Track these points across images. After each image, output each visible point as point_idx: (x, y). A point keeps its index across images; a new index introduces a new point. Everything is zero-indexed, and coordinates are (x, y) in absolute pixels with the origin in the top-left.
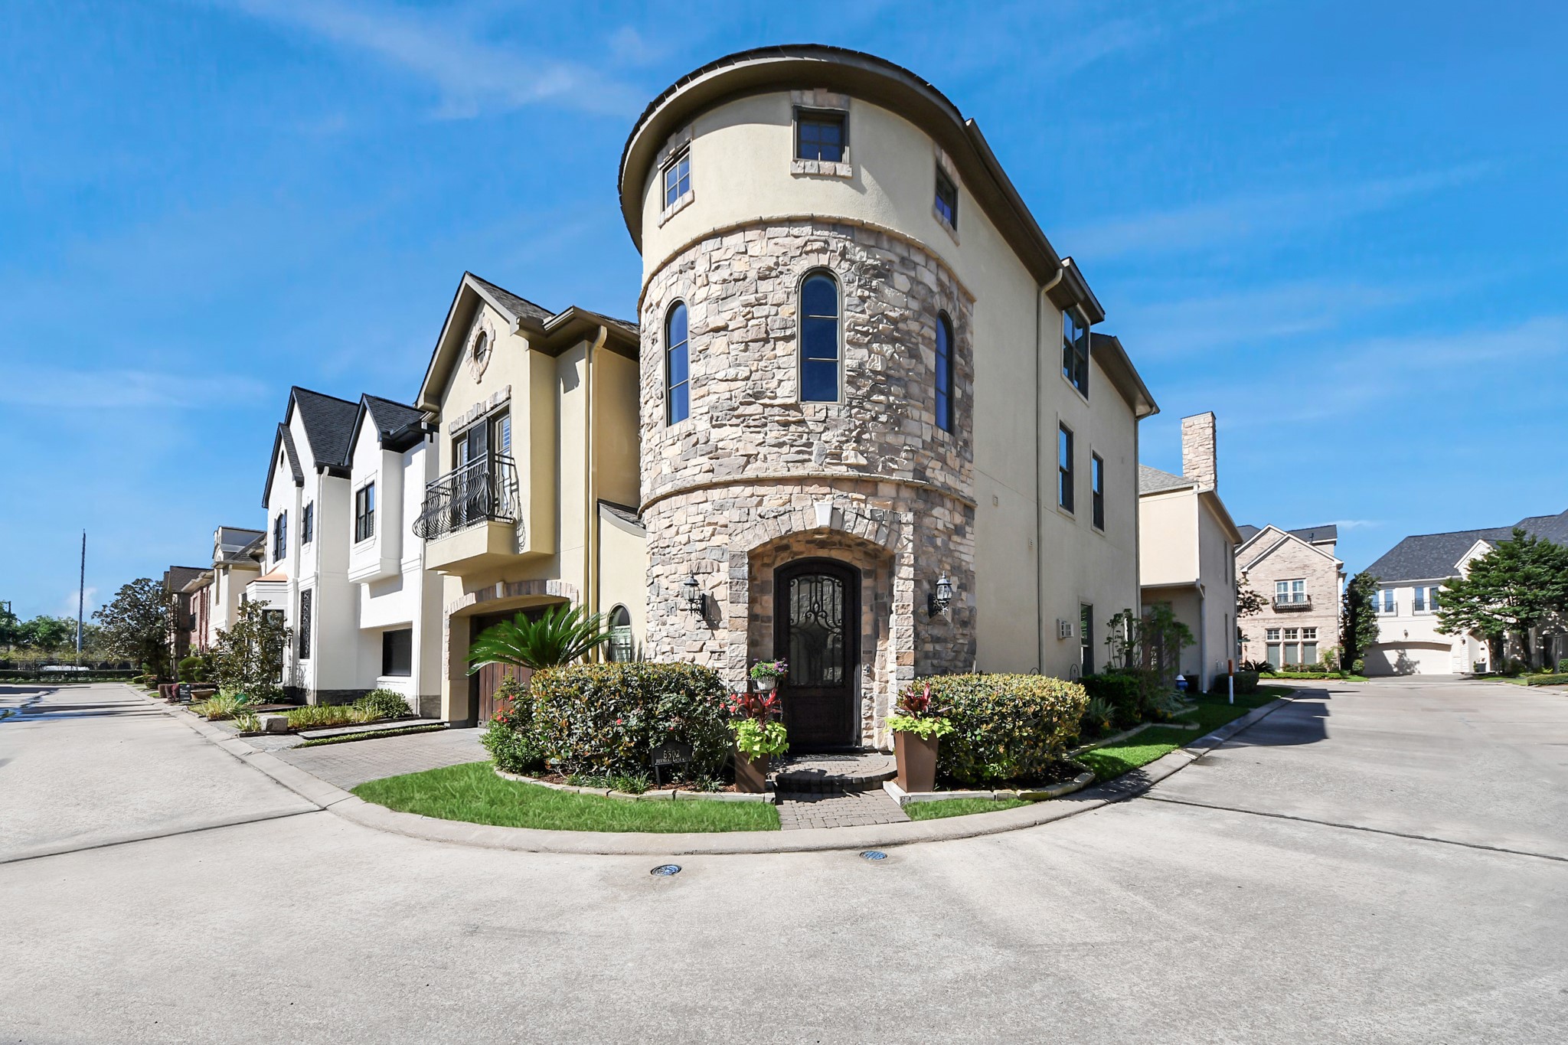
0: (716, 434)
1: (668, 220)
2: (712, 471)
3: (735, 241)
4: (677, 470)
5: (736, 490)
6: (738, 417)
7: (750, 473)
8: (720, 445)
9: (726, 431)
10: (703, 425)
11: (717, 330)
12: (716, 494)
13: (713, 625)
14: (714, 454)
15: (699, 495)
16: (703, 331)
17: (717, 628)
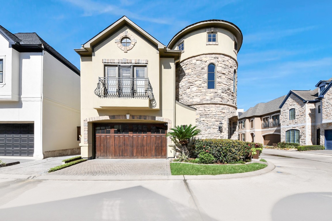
0: (222, 94)
1: (210, 45)
2: (222, 101)
3: (227, 58)
4: (212, 99)
5: (226, 106)
6: (226, 92)
7: (228, 103)
8: (223, 97)
9: (224, 94)
10: (220, 92)
11: (223, 74)
12: (222, 106)
13: (221, 132)
14: (222, 98)
15: (218, 106)
16: (220, 73)
17: (222, 132)
